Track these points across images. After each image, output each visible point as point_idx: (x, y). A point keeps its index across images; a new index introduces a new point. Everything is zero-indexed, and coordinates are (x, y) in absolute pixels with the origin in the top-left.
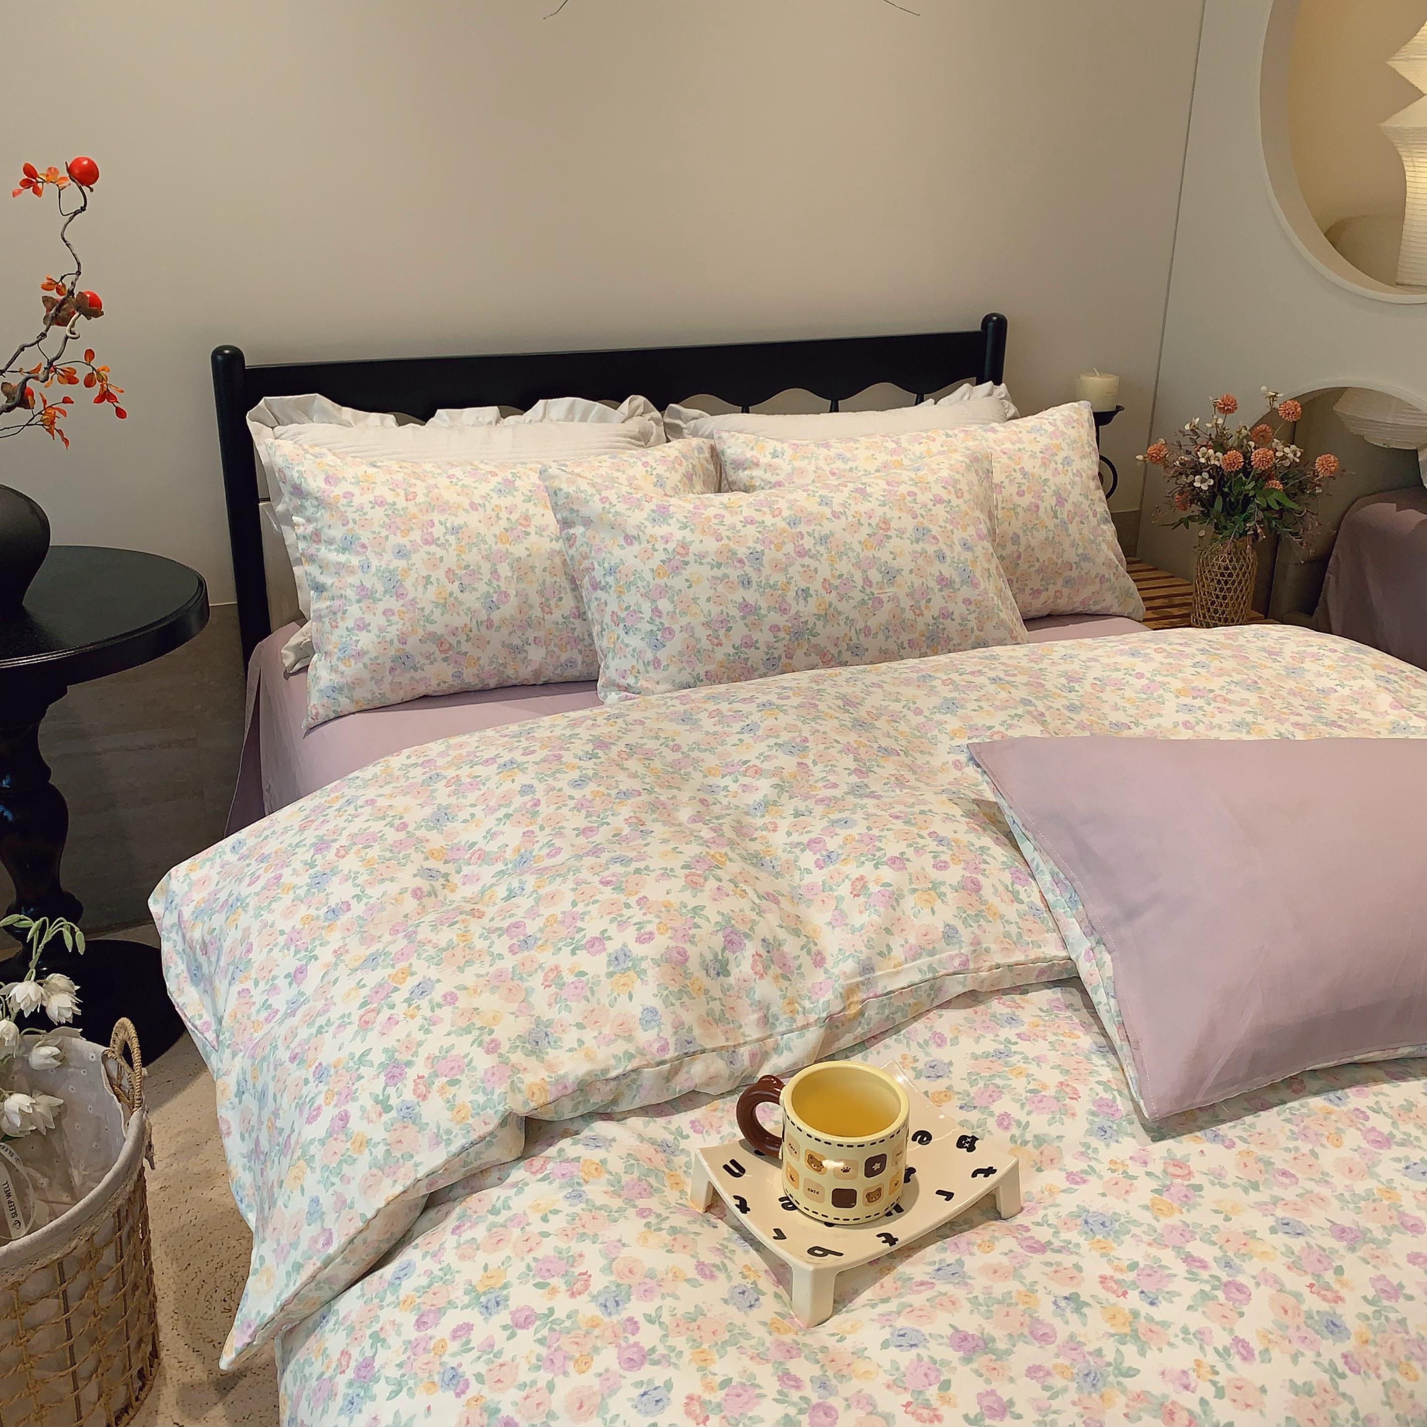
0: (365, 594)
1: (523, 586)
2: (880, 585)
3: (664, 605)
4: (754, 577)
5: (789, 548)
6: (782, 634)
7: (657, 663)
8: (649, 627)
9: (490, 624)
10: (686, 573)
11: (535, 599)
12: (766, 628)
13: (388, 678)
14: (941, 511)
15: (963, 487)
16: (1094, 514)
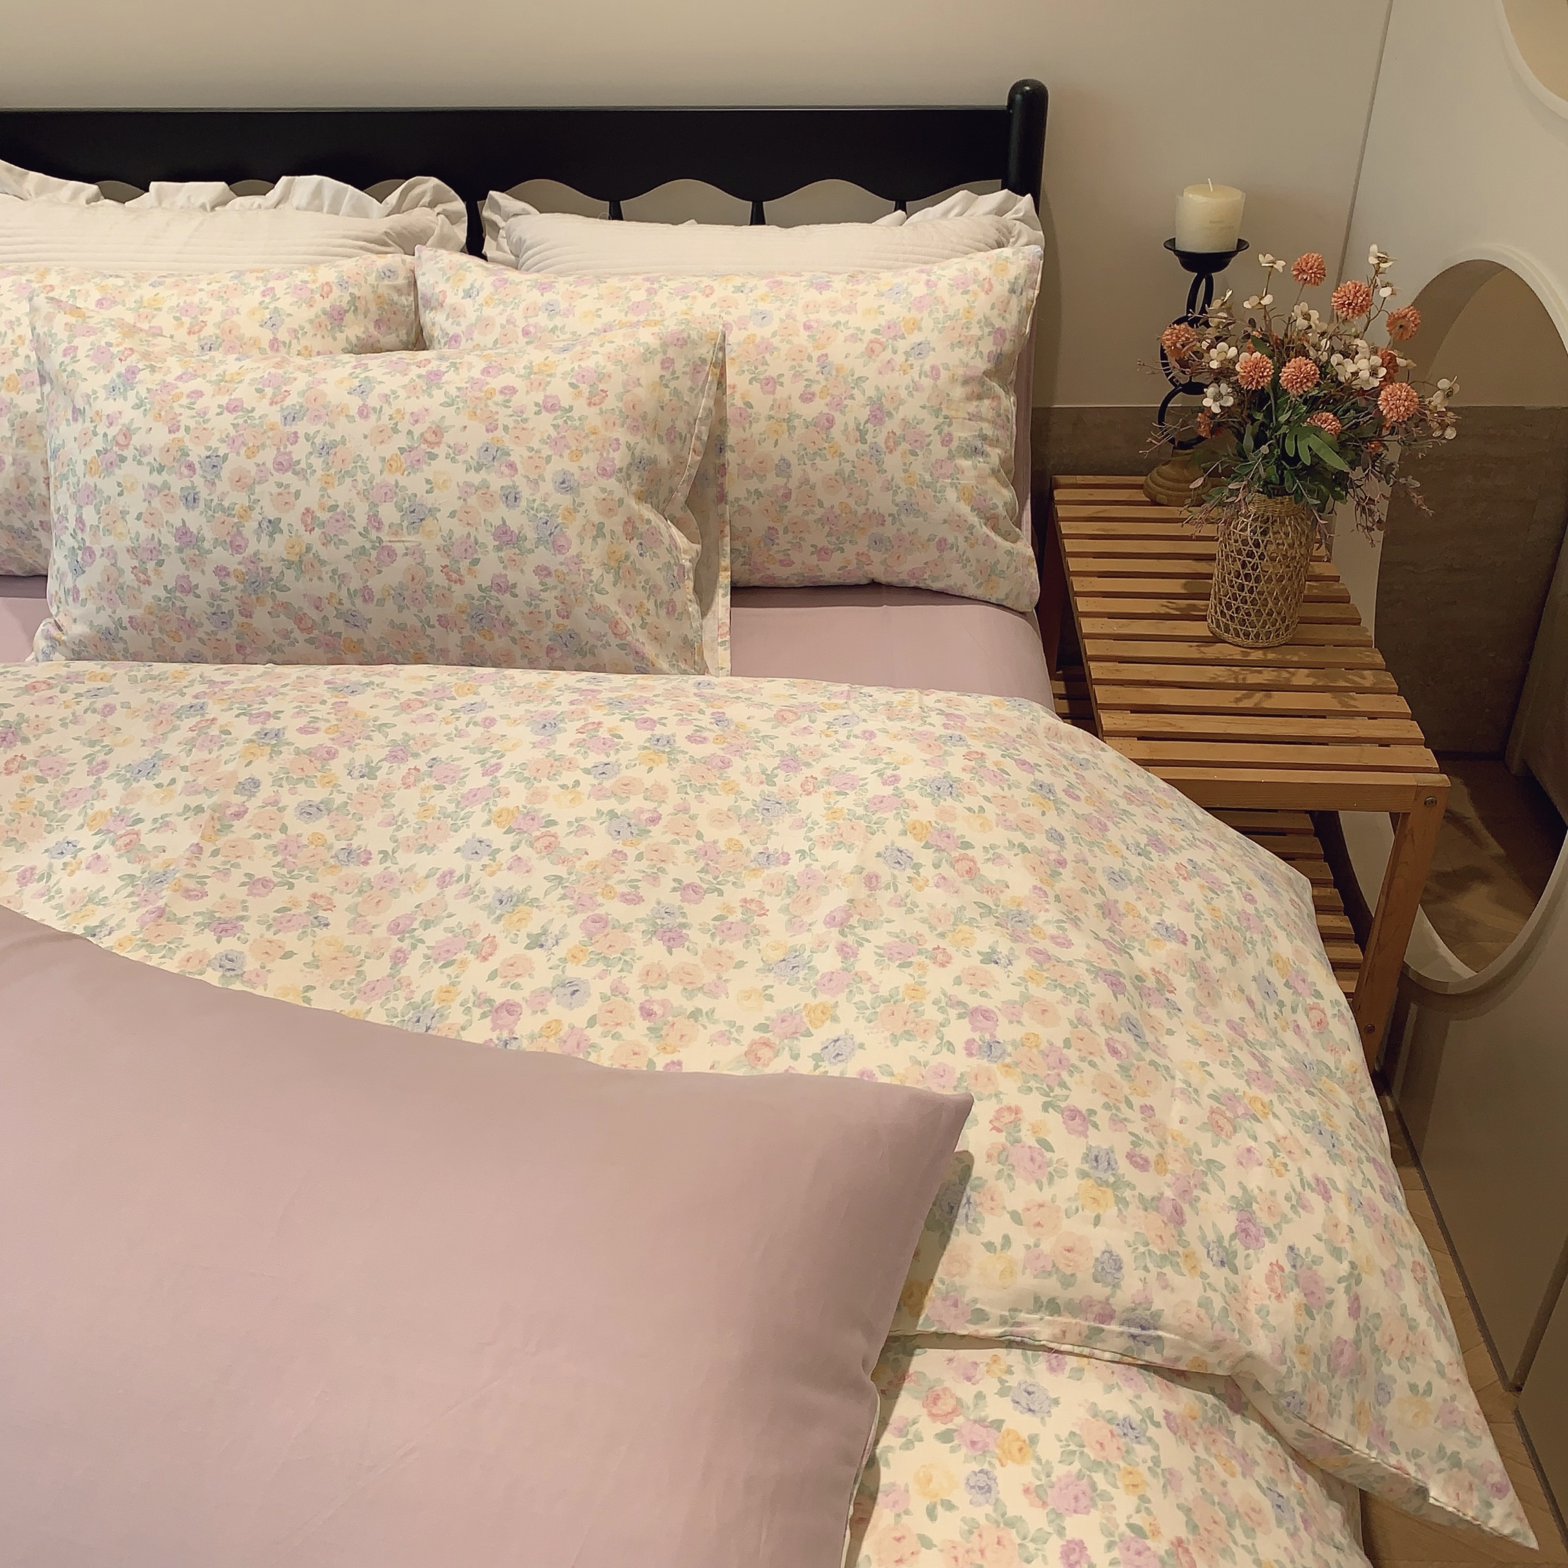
2: (396, 530)
3: (89, 514)
5: (268, 456)
6: (232, 582)
10: (119, 473)
14: (544, 424)
15: (614, 387)
16: (947, 441)
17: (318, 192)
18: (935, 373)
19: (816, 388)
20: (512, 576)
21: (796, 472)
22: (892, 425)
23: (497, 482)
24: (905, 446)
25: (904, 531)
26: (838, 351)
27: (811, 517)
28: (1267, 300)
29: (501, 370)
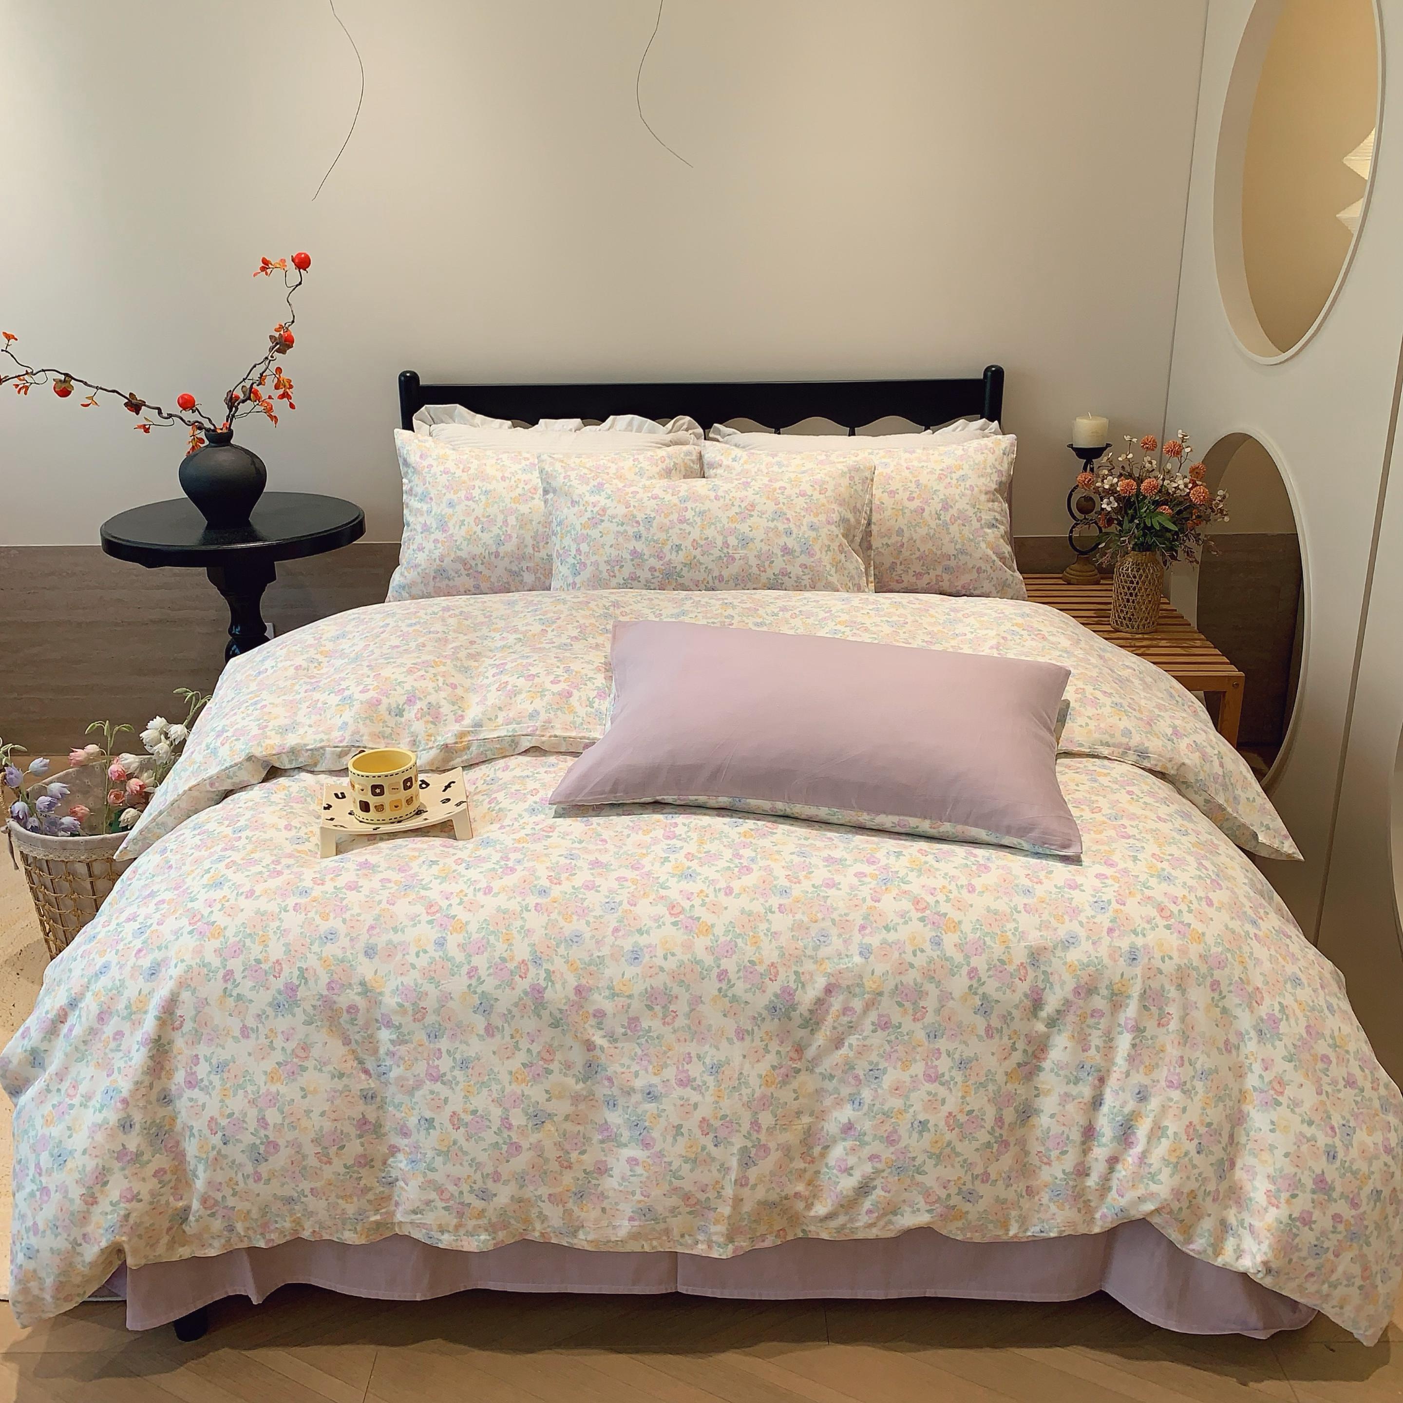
0: (426, 529)
1: (522, 532)
2: (736, 548)
3: (584, 547)
4: (644, 534)
5: (675, 517)
6: (657, 574)
7: (574, 584)
8: (573, 561)
9: (497, 555)
10: (601, 527)
11: (529, 542)
12: (646, 569)
13: (432, 583)
14: (801, 502)
15: (830, 487)
16: (979, 520)
17: (630, 423)
18: (972, 488)
19: (914, 495)
20: (789, 568)
21: (907, 534)
22: (953, 511)
23: (781, 527)
24: (960, 522)
25: (960, 563)
26: (924, 479)
27: (914, 557)
28: (1130, 456)
29: (777, 480)
